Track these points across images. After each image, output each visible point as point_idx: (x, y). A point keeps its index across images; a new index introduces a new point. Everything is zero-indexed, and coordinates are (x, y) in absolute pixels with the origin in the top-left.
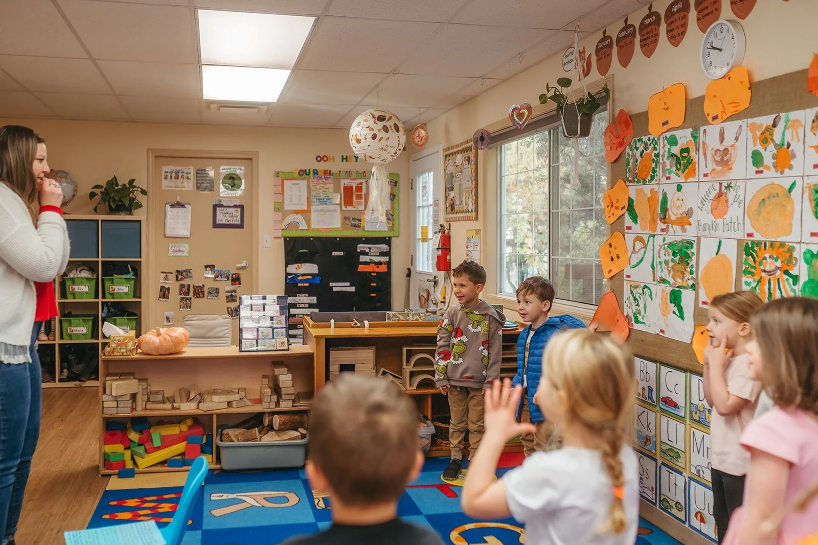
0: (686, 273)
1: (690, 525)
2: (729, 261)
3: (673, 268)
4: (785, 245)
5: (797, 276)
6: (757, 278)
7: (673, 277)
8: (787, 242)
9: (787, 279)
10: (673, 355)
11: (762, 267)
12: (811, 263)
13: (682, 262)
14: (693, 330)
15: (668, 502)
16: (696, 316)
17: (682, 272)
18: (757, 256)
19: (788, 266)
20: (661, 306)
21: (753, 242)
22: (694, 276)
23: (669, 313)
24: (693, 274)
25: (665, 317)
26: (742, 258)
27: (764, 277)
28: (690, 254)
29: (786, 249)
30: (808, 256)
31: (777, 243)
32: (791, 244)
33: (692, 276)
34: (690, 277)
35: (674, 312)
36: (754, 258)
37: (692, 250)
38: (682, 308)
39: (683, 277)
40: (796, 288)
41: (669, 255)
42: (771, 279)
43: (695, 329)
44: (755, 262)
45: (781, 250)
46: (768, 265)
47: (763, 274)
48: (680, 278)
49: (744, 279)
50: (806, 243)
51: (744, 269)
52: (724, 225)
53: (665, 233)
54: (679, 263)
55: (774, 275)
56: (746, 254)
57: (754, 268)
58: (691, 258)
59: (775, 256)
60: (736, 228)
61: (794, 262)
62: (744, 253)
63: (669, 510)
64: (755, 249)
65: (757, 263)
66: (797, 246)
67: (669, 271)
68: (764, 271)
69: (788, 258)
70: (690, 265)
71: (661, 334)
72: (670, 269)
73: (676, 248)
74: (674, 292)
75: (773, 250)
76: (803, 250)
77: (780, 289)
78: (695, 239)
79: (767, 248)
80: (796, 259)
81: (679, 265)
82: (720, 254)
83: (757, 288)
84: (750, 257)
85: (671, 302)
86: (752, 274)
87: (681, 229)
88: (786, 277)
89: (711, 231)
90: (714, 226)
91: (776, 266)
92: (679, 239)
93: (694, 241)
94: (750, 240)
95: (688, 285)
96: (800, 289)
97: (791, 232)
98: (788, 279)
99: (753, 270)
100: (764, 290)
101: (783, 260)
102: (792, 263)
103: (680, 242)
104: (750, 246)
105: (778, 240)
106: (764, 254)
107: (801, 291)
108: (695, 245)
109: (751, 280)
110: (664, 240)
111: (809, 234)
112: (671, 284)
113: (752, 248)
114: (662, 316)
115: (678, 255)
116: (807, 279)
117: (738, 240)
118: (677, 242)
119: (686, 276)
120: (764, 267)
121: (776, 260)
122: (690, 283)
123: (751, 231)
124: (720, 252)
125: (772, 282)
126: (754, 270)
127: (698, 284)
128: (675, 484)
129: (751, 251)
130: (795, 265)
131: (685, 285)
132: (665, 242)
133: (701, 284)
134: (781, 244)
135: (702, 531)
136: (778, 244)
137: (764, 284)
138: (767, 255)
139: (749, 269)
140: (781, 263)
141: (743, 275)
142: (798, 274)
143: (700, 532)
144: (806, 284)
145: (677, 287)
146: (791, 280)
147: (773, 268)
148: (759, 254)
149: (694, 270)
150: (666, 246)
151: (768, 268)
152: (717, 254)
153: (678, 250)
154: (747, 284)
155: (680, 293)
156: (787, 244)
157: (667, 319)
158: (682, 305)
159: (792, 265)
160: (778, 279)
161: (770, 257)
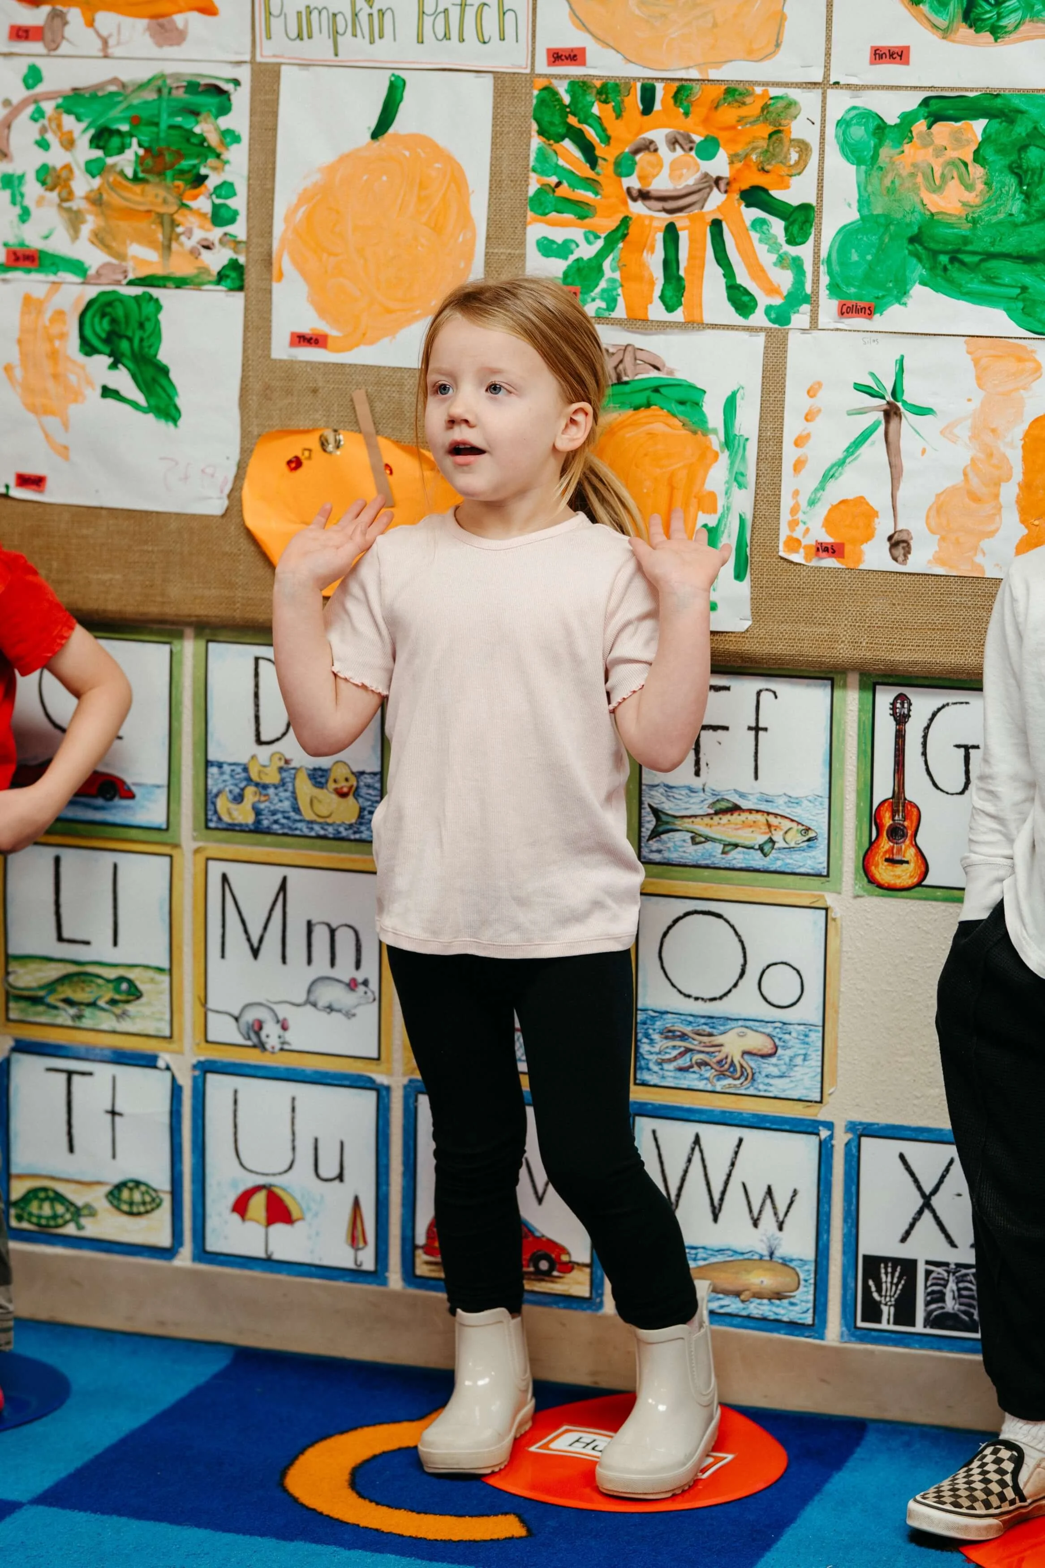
0: (187, 221)
1: (202, 1254)
2: (448, 159)
3: (96, 200)
4: (751, 94)
5: (805, 208)
6: (608, 223)
7: (100, 239)
8: (758, 83)
9: (758, 224)
10: (107, 577)
11: (633, 182)
12: (875, 157)
13: (161, 173)
14: (235, 456)
15: (59, 1198)
16: (254, 401)
17: (160, 216)
18: (607, 140)
19: (764, 171)
20: (18, 373)
21: (580, 86)
22: (239, 229)
23: (76, 396)
24: (232, 220)
25: (53, 423)
26: (528, 145)
27: (639, 217)
28: (213, 139)
29: (752, 109)
30: (858, 132)
31: (709, 87)
32: (774, 92)
33: (229, 229)
34: (216, 234)
35: (107, 392)
36: (588, 150)
37: (224, 122)
38: (164, 371)
39: (171, 238)
40: (805, 251)
41: (69, 143)
42: (678, 225)
43: (246, 454)
44: (592, 160)
45: (729, 114)
46: (666, 171)
47: (638, 208)
48: (151, 243)
49: (536, 231)
50: (848, 86)
51: (533, 187)
52: (422, 13)
53: (37, 47)
54: (136, 179)
55: (695, 210)
56: (541, 133)
57: (592, 184)
58: (218, 156)
59: (697, 139)
60: (491, 27)
61: (794, 156)
62: (535, 127)
63: (70, 1229)
64: (596, 110)
65: (605, 169)
66: (808, 101)
67: (75, 220)
68: (644, 196)
69: (763, 144)
70: (212, 182)
71: (17, 493)
72: (79, 203)
73: (115, 113)
74: (110, 304)
75: (686, 114)
76: (836, 111)
77: (722, 258)
78: (244, 74)
79: (658, 106)
80: (803, 147)
81: (138, 189)
82: (396, 136)
83: (607, 265)
84: (567, 143)
85: (88, 348)
86: (582, 210)
87: (149, 28)
88: (752, 214)
89: (345, 41)
90: (363, 17)
91: (706, 175)
92: (139, 73)
93: (237, 82)
94: (566, 77)
95: (205, 270)
96: (824, 254)
97: (778, 45)
98: (763, 222)
99: (587, 195)
100: (643, 265)
101: (740, 149)
102: (784, 161)
103: (141, 87)
104: (567, 99)
105: (713, 74)
106: (641, 130)
107: (829, 261)
108: (241, 99)
109: (576, 233)
110: (33, 77)
111: (867, 54)
112: (92, 272)
113: (574, 109)
114: (31, 417)
115: (134, 141)
116: (852, 215)
117: (498, 76)
118: (124, 86)
119: (189, 233)
120: (641, 178)
121: (707, 150)
122: (217, 260)
123: (572, 39)
124: (401, 125)
125: (684, 236)
126: (590, 194)
127: (268, 261)
128: (113, 1113)
129: (572, 120)
130: (801, 166)
131: (180, 267)
132: (40, 89)
133: (285, 263)
134: (728, 91)
135: (277, 1256)
136: (717, 92)
137: (644, 246)
138: (659, 135)
139: (564, 190)
140: (731, 163)
141: (530, 214)
142: (814, 202)
143: (268, 1263)
144: (847, 235)
145: (131, 283)
146: (777, 226)
147: (690, 180)
148: (615, 128)
149: (239, 203)
150: (48, 107)
151: (661, 184)
152: (375, 135)
153: (135, 121)
154: (547, 248)
155: (148, 309)
156: (758, 90)
157: (66, 425)
158: (163, 356)
159: (784, 171)
160: (716, 224)
161: (673, 142)
